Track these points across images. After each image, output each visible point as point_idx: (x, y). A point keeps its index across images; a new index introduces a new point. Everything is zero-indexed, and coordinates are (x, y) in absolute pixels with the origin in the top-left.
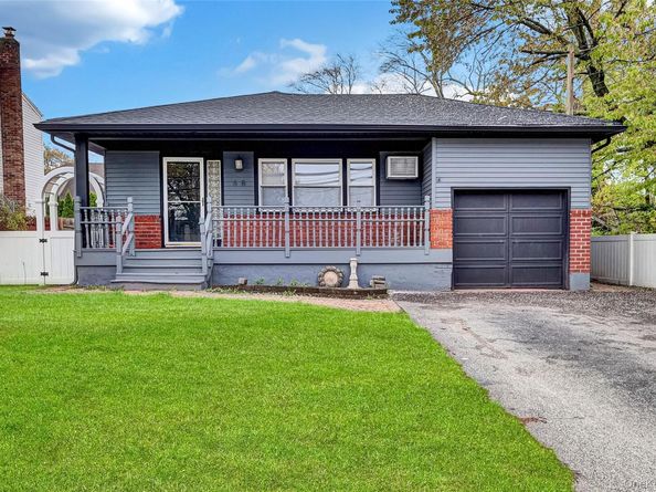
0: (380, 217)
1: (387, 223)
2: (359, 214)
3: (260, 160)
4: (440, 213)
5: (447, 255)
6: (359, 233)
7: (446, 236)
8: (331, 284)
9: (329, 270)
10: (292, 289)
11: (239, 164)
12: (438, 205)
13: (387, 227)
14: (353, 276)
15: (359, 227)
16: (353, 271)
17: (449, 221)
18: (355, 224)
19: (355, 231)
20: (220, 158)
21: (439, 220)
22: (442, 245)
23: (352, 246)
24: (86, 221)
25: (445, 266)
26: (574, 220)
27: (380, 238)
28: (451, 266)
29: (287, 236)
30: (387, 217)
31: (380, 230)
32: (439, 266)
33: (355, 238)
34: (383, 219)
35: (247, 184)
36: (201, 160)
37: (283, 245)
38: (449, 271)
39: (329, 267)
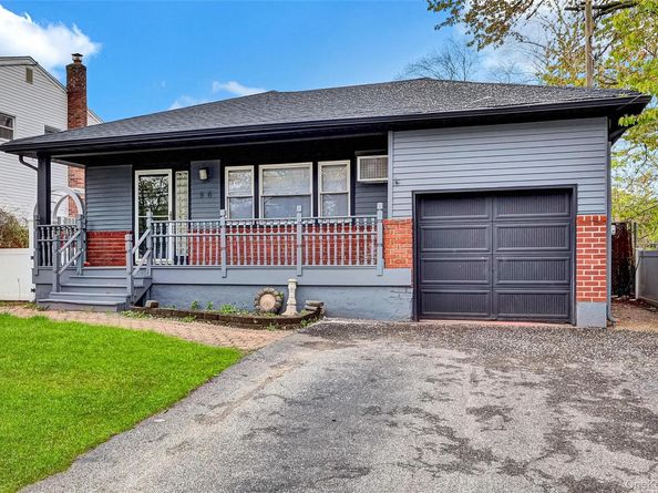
0: (354, 229)
1: (361, 236)
2: (299, 228)
3: (227, 169)
4: (397, 223)
5: (405, 275)
6: (299, 250)
7: (404, 251)
8: (267, 308)
9: (266, 293)
10: (193, 315)
11: (203, 174)
12: (395, 213)
13: (362, 241)
14: (291, 300)
15: (299, 242)
16: (292, 294)
17: (408, 232)
18: (295, 238)
19: (296, 246)
20: (188, 168)
21: (395, 233)
22: (399, 263)
23: (293, 265)
24: (43, 239)
25: (404, 290)
26: (582, 230)
27: (354, 254)
28: (411, 290)
29: (223, 253)
30: (362, 228)
31: (354, 245)
32: (396, 290)
33: (295, 254)
34: (358, 232)
35: (213, 195)
36: (169, 171)
37: (219, 263)
38: (409, 295)
39: (266, 289)
